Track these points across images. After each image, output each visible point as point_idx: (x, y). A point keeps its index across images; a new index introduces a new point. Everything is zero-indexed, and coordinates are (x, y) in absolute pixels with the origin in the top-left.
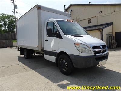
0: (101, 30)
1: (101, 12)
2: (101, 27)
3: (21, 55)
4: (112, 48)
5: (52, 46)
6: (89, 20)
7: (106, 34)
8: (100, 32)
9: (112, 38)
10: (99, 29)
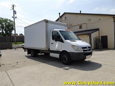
0: (90, 35)
1: (90, 19)
2: (90, 32)
3: (28, 54)
4: (99, 49)
5: (56, 47)
6: (80, 26)
7: (94, 38)
8: (89, 36)
9: (98, 41)
10: (88, 34)
